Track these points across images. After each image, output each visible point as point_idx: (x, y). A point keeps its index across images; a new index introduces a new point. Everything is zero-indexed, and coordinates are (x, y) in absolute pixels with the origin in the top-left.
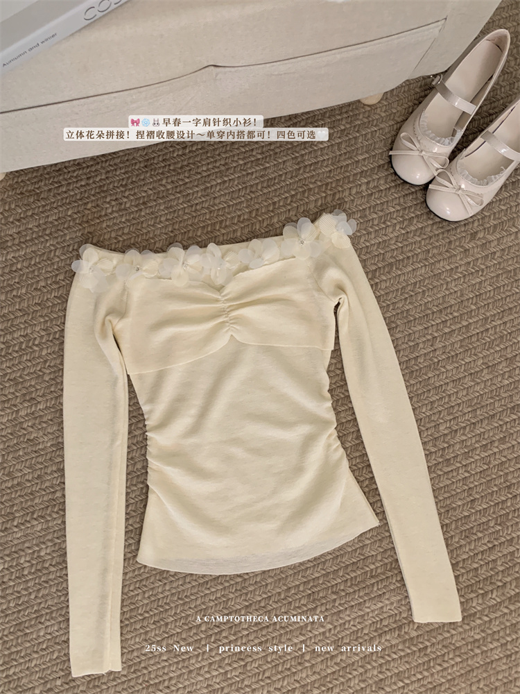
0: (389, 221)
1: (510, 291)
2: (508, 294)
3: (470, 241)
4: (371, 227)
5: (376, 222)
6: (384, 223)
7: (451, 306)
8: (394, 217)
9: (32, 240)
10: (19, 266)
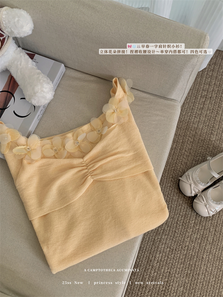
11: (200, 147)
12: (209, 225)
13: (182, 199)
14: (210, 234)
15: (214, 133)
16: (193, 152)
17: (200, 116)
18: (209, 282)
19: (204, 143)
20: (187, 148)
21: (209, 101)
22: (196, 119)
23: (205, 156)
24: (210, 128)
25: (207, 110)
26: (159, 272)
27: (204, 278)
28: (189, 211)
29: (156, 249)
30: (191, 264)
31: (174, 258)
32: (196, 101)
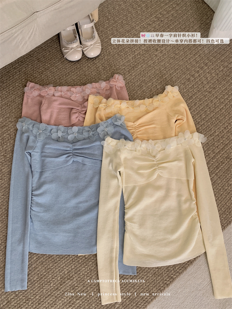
0: (128, 54)
1: (175, 63)
2: (175, 64)
3: (156, 52)
4: (122, 57)
5: (123, 55)
6: (126, 55)
7: (158, 74)
8: (129, 52)
9: (6, 97)
10: (4, 107)
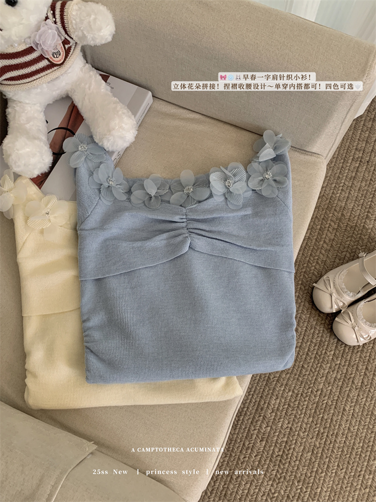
11: (348, 237)
12: (358, 359)
13: (316, 318)
14: (358, 373)
15: (371, 216)
16: (337, 245)
17: (350, 190)
18: (353, 448)
19: (355, 231)
20: (327, 237)
21: (365, 167)
22: (343, 193)
23: (355, 252)
24: (366, 208)
25: (362, 180)
26: (274, 427)
27: (345, 442)
28: (327, 337)
29: (271, 391)
30: (326, 417)
31: (298, 407)
32: (344, 166)
